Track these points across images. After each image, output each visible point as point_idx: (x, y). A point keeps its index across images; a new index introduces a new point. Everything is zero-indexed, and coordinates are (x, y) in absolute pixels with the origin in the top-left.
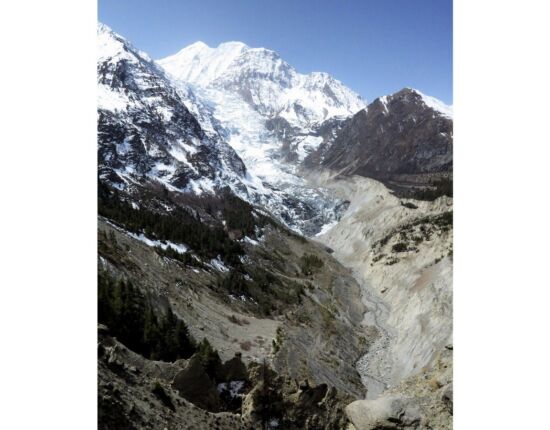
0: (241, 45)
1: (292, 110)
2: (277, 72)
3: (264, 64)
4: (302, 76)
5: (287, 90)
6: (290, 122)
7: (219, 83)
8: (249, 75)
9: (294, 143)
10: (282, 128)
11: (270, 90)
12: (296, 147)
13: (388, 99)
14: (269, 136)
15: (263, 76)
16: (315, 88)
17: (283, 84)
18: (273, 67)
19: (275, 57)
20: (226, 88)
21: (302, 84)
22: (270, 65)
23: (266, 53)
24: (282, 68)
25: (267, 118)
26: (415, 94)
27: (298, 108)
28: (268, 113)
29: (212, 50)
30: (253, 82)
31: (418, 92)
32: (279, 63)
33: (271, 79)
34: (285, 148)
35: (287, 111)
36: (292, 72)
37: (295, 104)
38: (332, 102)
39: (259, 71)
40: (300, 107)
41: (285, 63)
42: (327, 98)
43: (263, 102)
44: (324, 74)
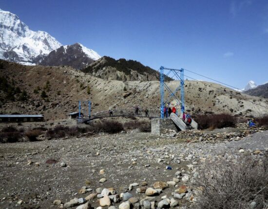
1: (21, 48)
2: (16, 27)
3: (8, 21)
4: (32, 32)
5: (22, 38)
6: (18, 54)
10: (13, 57)
11: (10, 36)
13: (68, 47)
15: (5, 27)
16: (39, 39)
17: (19, 34)
18: (14, 24)
19: (16, 18)
21: (32, 36)
22: (12, 22)
23: (10, 15)
24: (20, 25)
25: (6, 51)
26: (79, 46)
27: (24, 47)
28: (7, 49)
31: (81, 45)
32: (18, 22)
33: (12, 29)
35: (18, 48)
36: (27, 28)
37: (23, 45)
38: (48, 48)
39: (4, 24)
40: (26, 47)
41: (23, 23)
42: (45, 46)
43: (4, 42)
44: (46, 33)
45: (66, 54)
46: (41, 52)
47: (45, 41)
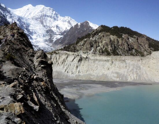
0: (43, 6)
1: (55, 27)
2: (53, 15)
3: (49, 13)
4: (62, 17)
5: (56, 21)
6: (54, 31)
7: (34, 18)
8: (44, 16)
9: (53, 37)
10: (51, 32)
11: (50, 21)
12: (53, 38)
13: (80, 24)
14: (47, 35)
15: (48, 16)
16: (65, 21)
17: (55, 19)
18: (52, 14)
19: (53, 11)
20: (36, 19)
21: (62, 20)
22: (51, 13)
23: (50, 9)
25: (47, 30)
27: (57, 27)
28: (48, 28)
29: (34, 7)
30: (44, 18)
31: (89, 22)
32: (54, 12)
33: (51, 17)
34: (50, 39)
35: (54, 27)
36: (59, 16)
39: (47, 14)
40: (58, 26)
41: (56, 13)
42: (68, 25)
43: (47, 24)
44: (69, 17)
45: (79, 28)
46: (66, 28)
47: (69, 22)
